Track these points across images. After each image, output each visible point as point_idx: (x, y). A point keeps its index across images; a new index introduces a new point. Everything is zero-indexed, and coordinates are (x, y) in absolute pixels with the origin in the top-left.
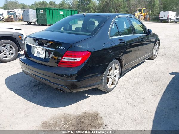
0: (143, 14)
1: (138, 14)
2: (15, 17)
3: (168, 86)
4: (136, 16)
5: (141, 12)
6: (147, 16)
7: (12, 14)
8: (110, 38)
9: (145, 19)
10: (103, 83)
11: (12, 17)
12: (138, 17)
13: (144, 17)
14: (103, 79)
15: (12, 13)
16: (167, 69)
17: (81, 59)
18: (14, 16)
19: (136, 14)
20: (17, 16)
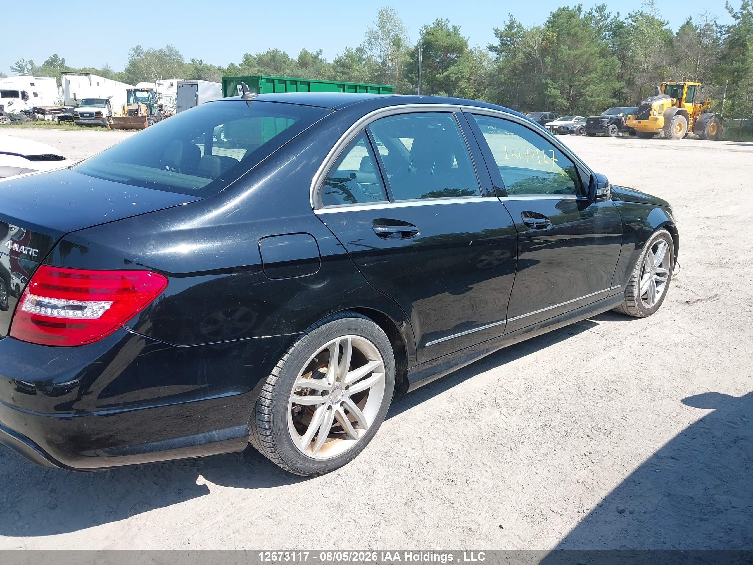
0: (689, 107)
1: (662, 106)
2: (155, 112)
3: (637, 472)
4: (654, 114)
5: (680, 100)
6: (705, 115)
7: (142, 101)
8: (317, 212)
9: (694, 129)
10: (268, 432)
11: (143, 111)
12: (661, 120)
13: (691, 120)
14: (266, 410)
15: (145, 94)
16: (686, 375)
17: (107, 305)
18: (150, 107)
19: (656, 105)
20: (161, 106)
